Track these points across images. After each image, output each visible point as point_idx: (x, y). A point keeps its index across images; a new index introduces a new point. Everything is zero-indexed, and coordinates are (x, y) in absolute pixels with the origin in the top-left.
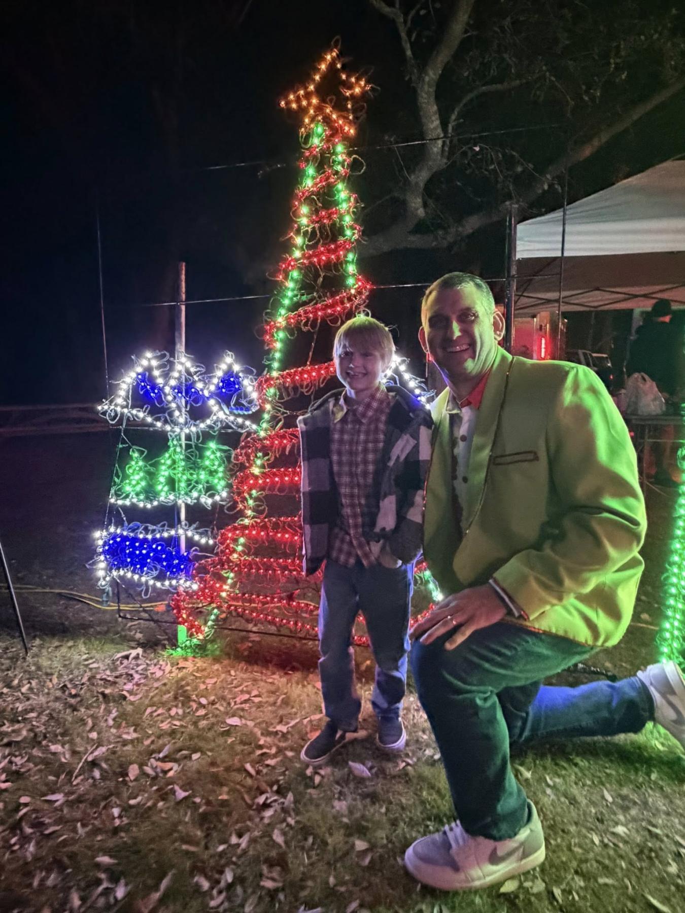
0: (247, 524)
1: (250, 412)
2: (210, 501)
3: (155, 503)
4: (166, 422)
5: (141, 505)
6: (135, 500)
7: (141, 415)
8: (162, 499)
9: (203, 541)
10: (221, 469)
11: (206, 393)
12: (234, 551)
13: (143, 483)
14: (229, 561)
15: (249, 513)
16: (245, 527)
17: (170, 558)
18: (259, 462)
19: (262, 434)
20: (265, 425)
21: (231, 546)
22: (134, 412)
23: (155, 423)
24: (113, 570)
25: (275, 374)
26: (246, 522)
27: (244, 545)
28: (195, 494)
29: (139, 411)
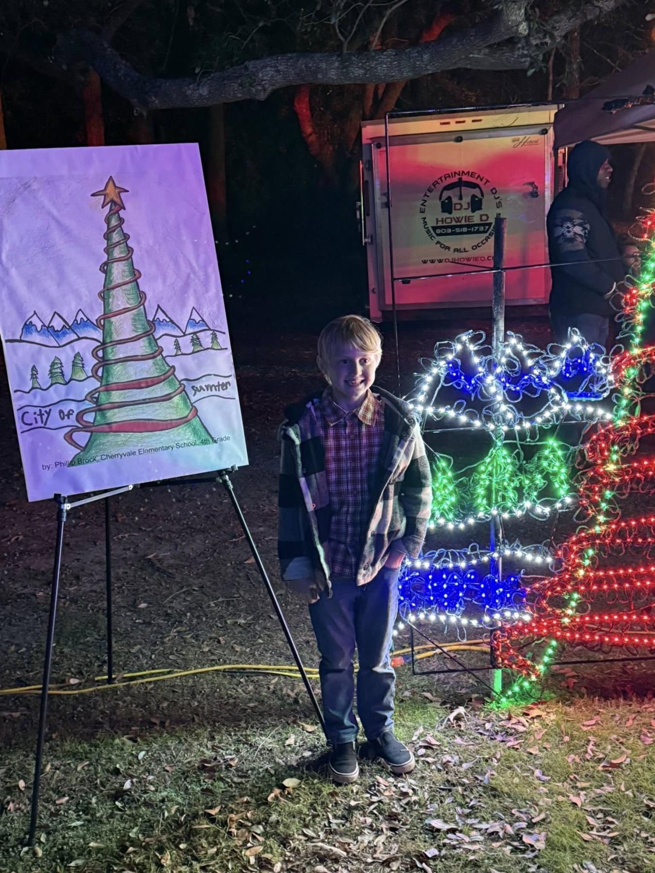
0: (598, 532)
1: (601, 399)
2: (547, 510)
3: (471, 521)
4: (488, 418)
5: (451, 526)
6: (442, 521)
7: (452, 414)
8: (481, 515)
9: (539, 560)
10: (563, 470)
11: (545, 380)
12: (580, 566)
13: (453, 499)
14: (573, 578)
15: (601, 518)
16: (596, 536)
17: (492, 586)
18: (615, 457)
19: (620, 423)
20: (622, 413)
21: (577, 561)
22: (442, 410)
23: (472, 422)
24: (410, 615)
25: (636, 351)
26: (597, 529)
27: (592, 559)
28: (527, 504)
29: (450, 409)
